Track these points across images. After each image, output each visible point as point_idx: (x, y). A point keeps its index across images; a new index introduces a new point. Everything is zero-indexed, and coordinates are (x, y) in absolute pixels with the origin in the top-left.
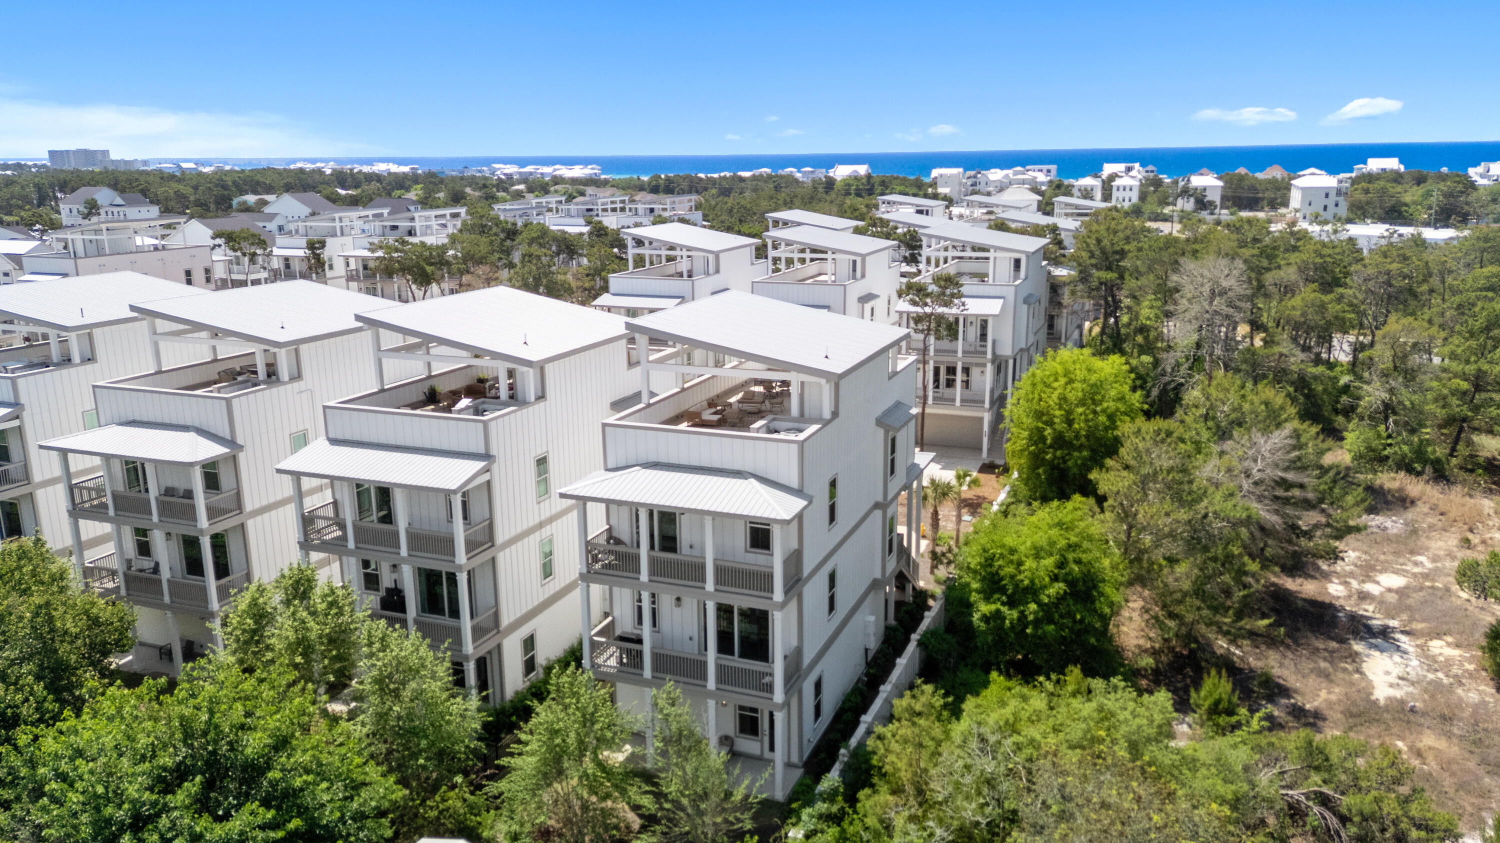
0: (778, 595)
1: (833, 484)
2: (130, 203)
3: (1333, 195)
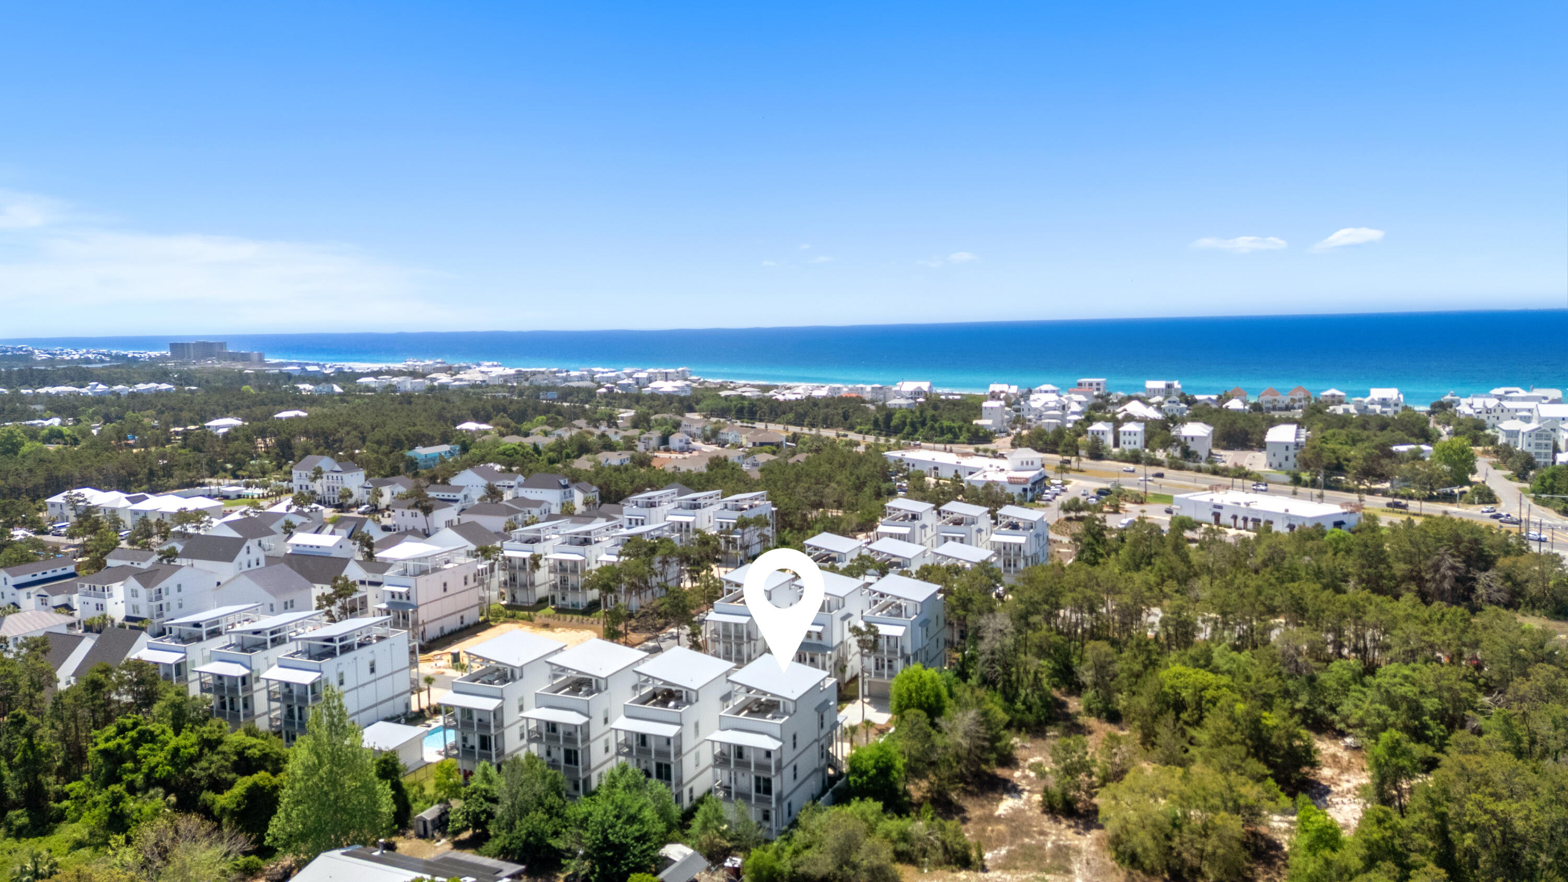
0: (773, 773)
1: (795, 737)
2: (346, 470)
3: (1291, 448)
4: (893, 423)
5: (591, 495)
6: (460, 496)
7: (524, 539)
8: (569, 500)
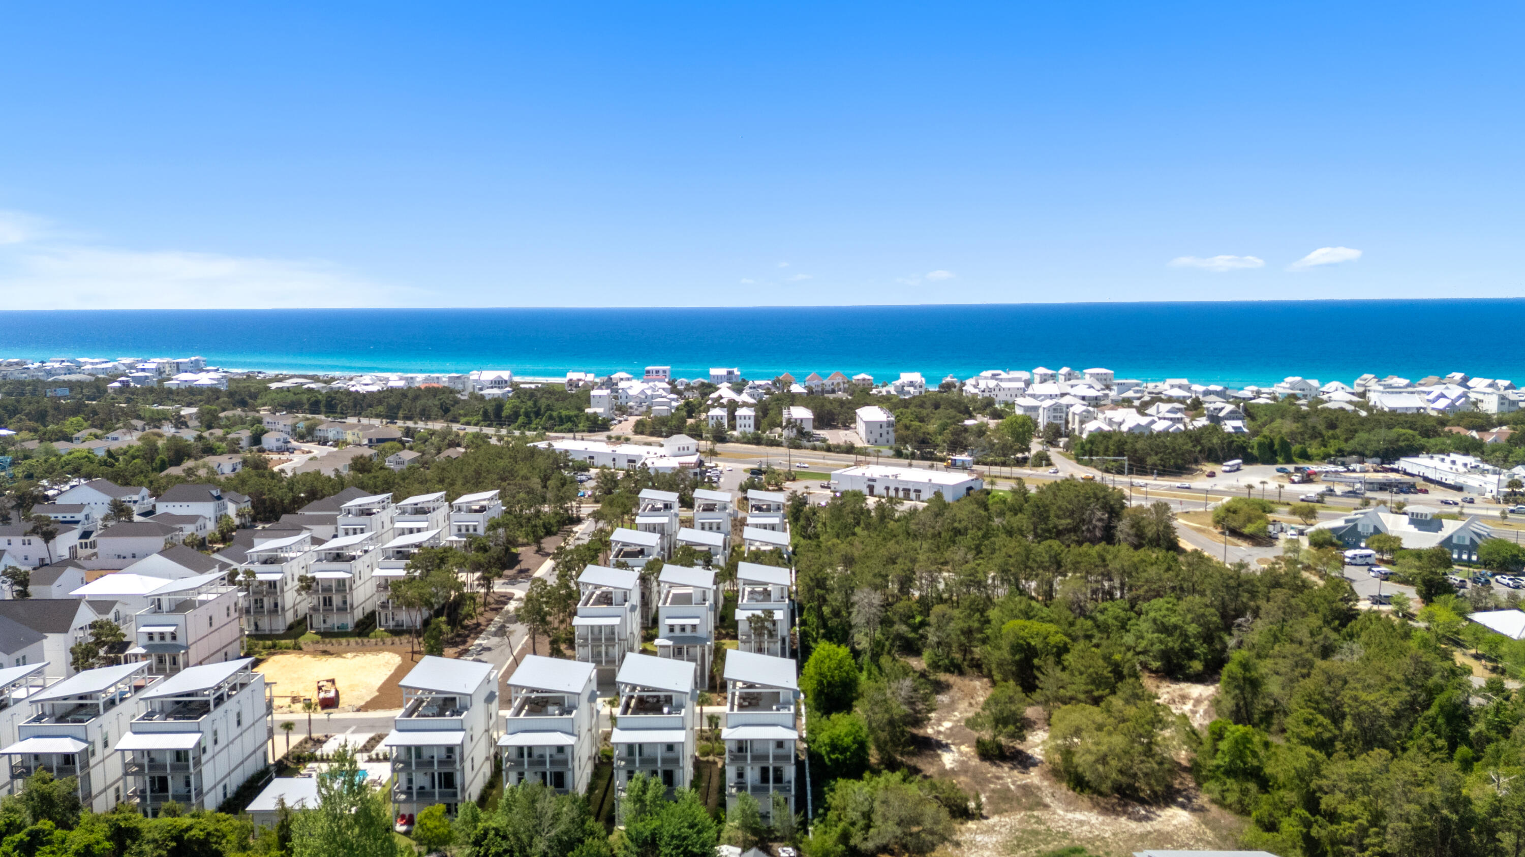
4: (504, 414)
5: (243, 505)
6: (79, 516)
7: (262, 559)
8: (223, 513)
